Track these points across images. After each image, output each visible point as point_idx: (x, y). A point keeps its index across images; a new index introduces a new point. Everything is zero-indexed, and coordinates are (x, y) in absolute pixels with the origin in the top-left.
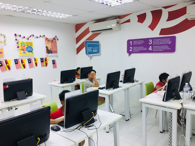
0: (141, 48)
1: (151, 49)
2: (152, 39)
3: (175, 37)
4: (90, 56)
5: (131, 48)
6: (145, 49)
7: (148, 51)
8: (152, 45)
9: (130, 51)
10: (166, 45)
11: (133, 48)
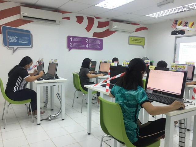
0: (81, 45)
1: (88, 47)
2: (89, 38)
3: (102, 40)
4: (13, 48)
5: (71, 44)
6: (83, 46)
7: (85, 48)
8: (88, 43)
9: (71, 46)
10: (97, 44)
11: (73, 44)
